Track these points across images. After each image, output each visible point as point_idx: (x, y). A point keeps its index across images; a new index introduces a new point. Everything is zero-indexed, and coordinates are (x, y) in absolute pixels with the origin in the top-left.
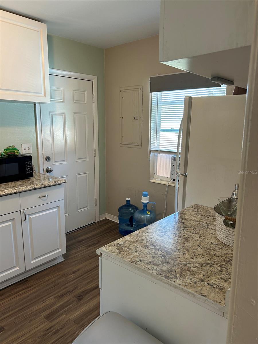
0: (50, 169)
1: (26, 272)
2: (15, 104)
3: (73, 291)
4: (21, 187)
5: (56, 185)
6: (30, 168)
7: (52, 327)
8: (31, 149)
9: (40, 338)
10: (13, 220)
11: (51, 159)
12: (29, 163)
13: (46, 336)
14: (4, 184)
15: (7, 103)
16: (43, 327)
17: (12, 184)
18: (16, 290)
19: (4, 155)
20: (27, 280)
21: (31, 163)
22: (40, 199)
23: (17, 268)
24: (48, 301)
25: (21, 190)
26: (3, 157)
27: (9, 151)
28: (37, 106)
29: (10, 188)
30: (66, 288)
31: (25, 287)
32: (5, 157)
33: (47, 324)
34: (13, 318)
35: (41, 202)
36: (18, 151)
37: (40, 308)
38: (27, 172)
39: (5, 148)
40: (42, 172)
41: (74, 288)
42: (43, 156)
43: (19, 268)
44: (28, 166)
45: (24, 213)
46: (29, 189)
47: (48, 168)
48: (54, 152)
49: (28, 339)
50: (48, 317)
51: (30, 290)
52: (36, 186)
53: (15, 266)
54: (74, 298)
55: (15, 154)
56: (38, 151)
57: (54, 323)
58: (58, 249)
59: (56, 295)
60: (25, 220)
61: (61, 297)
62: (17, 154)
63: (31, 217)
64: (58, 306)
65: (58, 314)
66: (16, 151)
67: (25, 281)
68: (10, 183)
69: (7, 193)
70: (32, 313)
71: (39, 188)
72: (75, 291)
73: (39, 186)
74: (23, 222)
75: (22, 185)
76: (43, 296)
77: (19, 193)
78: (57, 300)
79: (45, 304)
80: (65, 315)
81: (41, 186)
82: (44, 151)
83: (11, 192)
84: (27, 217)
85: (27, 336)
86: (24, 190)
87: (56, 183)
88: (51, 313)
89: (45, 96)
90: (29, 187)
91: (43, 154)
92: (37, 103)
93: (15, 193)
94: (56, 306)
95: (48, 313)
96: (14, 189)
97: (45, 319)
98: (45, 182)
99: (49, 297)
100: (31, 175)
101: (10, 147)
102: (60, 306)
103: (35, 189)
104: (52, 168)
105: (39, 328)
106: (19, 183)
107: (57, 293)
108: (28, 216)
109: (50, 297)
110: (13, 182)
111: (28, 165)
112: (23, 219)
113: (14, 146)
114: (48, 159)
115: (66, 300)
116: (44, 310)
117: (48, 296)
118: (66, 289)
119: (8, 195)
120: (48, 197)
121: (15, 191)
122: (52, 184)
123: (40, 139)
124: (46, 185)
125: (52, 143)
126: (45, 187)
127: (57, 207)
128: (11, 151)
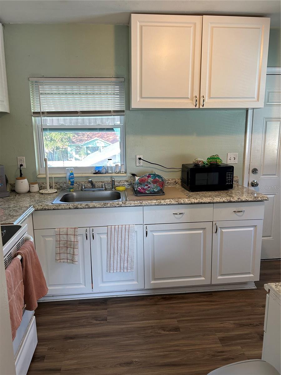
0: (255, 182)
1: (211, 285)
2: (226, 111)
3: (257, 325)
4: (216, 198)
5: (255, 201)
6: (230, 179)
7: (223, 352)
8: (237, 159)
9: (208, 356)
10: (204, 229)
11: (259, 172)
12: (230, 174)
13: (215, 358)
14: (202, 192)
15: (217, 111)
16: (214, 347)
17: (210, 193)
18: (200, 299)
19: (207, 164)
20: (212, 294)
21: (232, 174)
22: (235, 213)
23: (203, 278)
24: (226, 324)
25: (215, 201)
26: (206, 165)
27: (211, 160)
28: (250, 112)
29: (205, 197)
30: (249, 319)
31: (207, 299)
32: (208, 165)
33: (219, 347)
34: (189, 324)
35: (235, 216)
36: (221, 161)
37: (217, 327)
38: (227, 183)
39: (209, 156)
40: (245, 185)
41: (259, 324)
42: (249, 167)
43: (205, 279)
44: (228, 177)
45: (215, 225)
46: (224, 201)
47: (254, 181)
48: (263, 164)
49: (197, 351)
50: (222, 340)
51: (212, 305)
52: (231, 199)
53: (201, 276)
54: (256, 334)
55: (217, 163)
56: (244, 161)
57: (226, 349)
58: (249, 273)
59: (237, 322)
60: (216, 232)
61: (241, 326)
62: (220, 164)
63: (223, 230)
64: (235, 334)
65: (233, 342)
66: (219, 160)
67: (210, 295)
68: (208, 192)
69: (201, 201)
70: (208, 328)
71: (234, 202)
72: (258, 327)
73: (236, 199)
74: (214, 234)
75: (218, 195)
76: (223, 316)
77: (213, 203)
78: (236, 327)
79: (222, 325)
80: (240, 347)
81: (237, 200)
82: (251, 162)
83: (205, 202)
84: (219, 230)
85: (197, 347)
86: (218, 201)
87: (255, 199)
88: (226, 337)
89: (258, 100)
90: (224, 199)
91: (250, 165)
92: (250, 109)
93: (209, 203)
94: (233, 333)
95: (223, 336)
96: (208, 198)
97: (219, 340)
98: (243, 196)
99: (229, 321)
100: (231, 187)
101: (213, 156)
102: (238, 335)
103: (230, 202)
104: (258, 182)
105: (210, 346)
106: (217, 193)
107: (239, 320)
108: (219, 228)
109: (231, 321)
110: (211, 192)
111: (229, 175)
112: (214, 230)
113: (218, 156)
114: (255, 171)
115: (246, 332)
116: (221, 331)
117: (228, 319)
118: (250, 321)
119: (201, 203)
120: (244, 213)
121: (209, 201)
122: (250, 199)
123: (248, 148)
124: (243, 200)
125: (262, 154)
126: (242, 202)
127: (255, 227)
128: (214, 160)
